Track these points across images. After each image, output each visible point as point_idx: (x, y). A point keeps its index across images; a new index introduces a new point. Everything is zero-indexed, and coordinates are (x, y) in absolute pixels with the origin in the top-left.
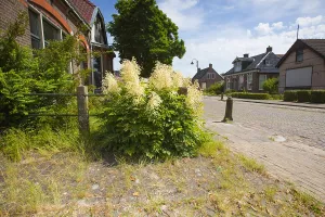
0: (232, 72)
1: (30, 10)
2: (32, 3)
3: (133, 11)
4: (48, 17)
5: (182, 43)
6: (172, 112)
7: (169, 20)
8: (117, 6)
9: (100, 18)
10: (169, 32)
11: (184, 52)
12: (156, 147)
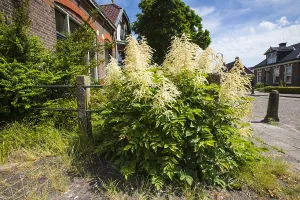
0: (264, 64)
1: (57, 10)
2: (58, 4)
3: (154, 6)
4: (74, 18)
5: (207, 33)
6: (197, 111)
7: (192, 12)
8: (140, 5)
9: (125, 19)
10: (192, 24)
11: (209, 42)
12: (168, 170)
